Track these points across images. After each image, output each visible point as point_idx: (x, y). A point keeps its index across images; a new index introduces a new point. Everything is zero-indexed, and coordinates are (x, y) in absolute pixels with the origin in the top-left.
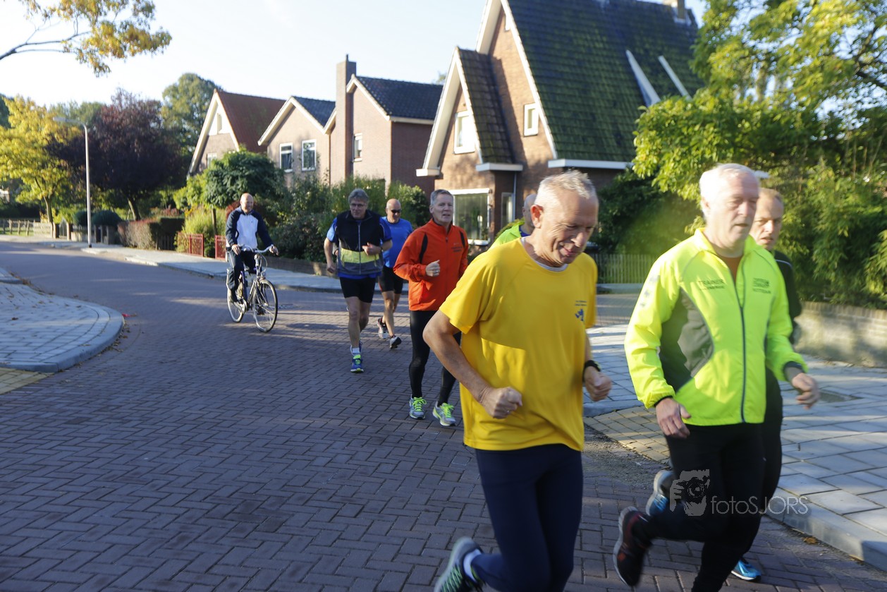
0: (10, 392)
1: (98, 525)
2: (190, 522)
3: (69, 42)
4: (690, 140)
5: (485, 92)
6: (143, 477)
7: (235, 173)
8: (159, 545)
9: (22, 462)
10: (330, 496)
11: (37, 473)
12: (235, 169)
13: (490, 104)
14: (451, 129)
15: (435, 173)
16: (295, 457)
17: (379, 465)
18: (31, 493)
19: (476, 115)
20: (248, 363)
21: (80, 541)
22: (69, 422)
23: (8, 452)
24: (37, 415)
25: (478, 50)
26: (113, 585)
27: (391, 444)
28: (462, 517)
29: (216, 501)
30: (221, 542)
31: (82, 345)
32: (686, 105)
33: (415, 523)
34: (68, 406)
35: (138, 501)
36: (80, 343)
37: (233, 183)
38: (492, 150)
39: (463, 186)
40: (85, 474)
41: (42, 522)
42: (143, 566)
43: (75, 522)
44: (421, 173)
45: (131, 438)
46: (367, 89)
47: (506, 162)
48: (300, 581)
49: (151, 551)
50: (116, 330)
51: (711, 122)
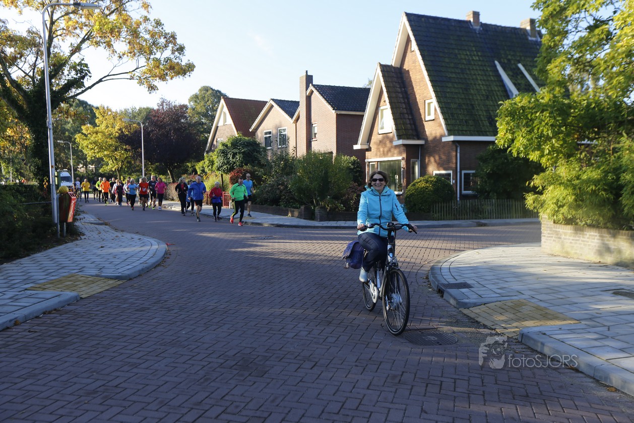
0: (102, 292)
1: (158, 370)
2: (211, 370)
3: (133, 73)
4: (533, 123)
5: (399, 93)
6: (183, 343)
7: (235, 151)
8: (193, 383)
9: (112, 333)
10: (295, 356)
11: (121, 340)
12: (235, 148)
13: (402, 100)
14: (376, 118)
15: (366, 147)
16: (274, 332)
17: (327, 338)
18: (118, 351)
19: (392, 108)
20: (245, 274)
21: (147, 379)
22: (137, 310)
23: (104, 327)
24: (119, 306)
25: (393, 65)
26: (168, 404)
27: (334, 325)
28: (378, 370)
29: (226, 358)
30: (229, 382)
31: (143, 263)
32: (531, 100)
33: (349, 373)
34: (136, 300)
35: (180, 357)
36: (142, 262)
37: (233, 158)
38: (403, 131)
39: (384, 155)
40: (148, 341)
41: (126, 368)
42: (184, 395)
43: (144, 369)
44: (356, 147)
45: (174, 320)
46: (320, 93)
47: (414, 139)
48: (277, 406)
49: (189, 386)
50: (163, 254)
51: (548, 110)
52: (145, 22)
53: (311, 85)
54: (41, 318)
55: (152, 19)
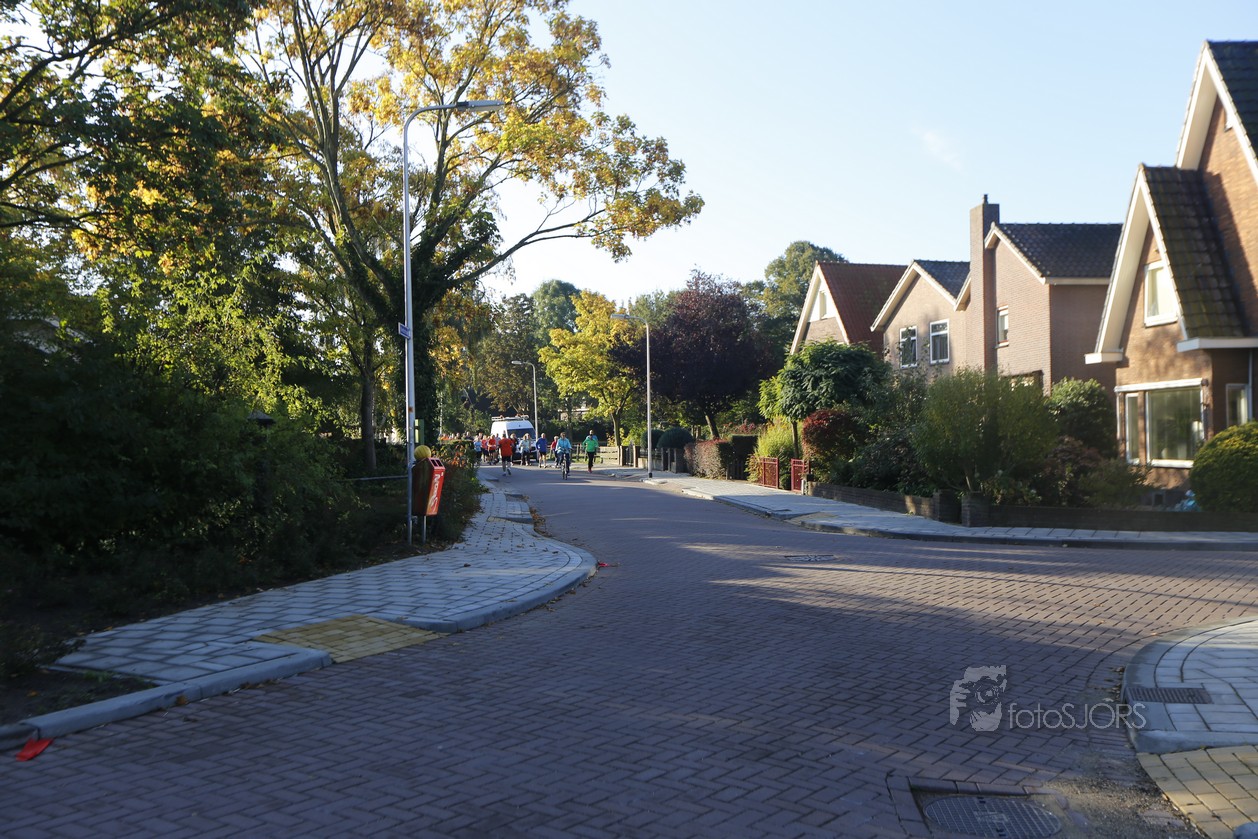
2: (407, 831)
5: (1193, 229)
6: (415, 769)
7: (818, 373)
9: (313, 737)
10: (611, 822)
11: (313, 751)
12: (819, 367)
13: (1202, 246)
14: (1139, 290)
15: (1114, 357)
16: (622, 765)
17: (724, 789)
18: (283, 774)
19: (1174, 266)
20: (691, 635)
22: (405, 695)
23: (311, 723)
24: (382, 683)
25: (1179, 165)
27: (772, 761)
29: (462, 811)
31: (506, 600)
35: (378, 798)
37: (814, 388)
38: (1205, 316)
39: (1159, 374)
40: (356, 759)
41: (258, 809)
43: (289, 814)
44: (1092, 359)
45: (450, 720)
46: (1013, 241)
47: (1232, 335)
52: (600, 124)
53: (993, 224)
54: (230, 695)
55: (613, 118)
